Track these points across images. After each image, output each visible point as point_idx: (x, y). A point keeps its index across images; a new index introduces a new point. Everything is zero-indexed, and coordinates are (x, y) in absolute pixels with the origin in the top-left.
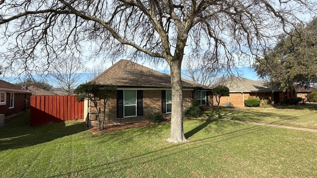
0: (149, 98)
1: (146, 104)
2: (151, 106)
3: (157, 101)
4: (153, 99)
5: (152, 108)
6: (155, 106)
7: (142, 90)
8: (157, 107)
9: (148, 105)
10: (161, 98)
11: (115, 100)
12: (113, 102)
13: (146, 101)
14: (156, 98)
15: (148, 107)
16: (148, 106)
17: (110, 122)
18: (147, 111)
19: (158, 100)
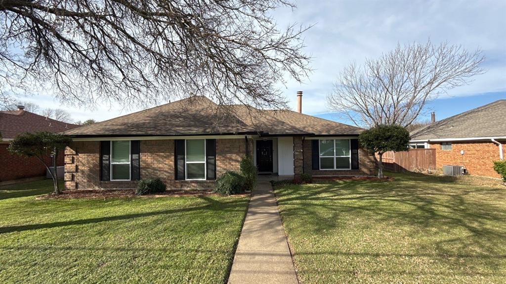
0: (150, 152)
1: (145, 162)
2: (153, 166)
3: (165, 157)
4: (158, 155)
5: (154, 169)
6: (161, 166)
7: (139, 141)
8: (166, 168)
9: (148, 164)
10: (173, 154)
11: (98, 155)
12: (94, 158)
13: (146, 158)
14: (162, 154)
15: (148, 168)
16: (148, 166)
17: (90, 185)
18: (147, 173)
19: (167, 157)
